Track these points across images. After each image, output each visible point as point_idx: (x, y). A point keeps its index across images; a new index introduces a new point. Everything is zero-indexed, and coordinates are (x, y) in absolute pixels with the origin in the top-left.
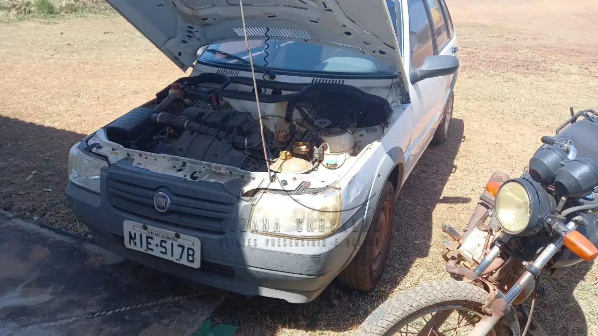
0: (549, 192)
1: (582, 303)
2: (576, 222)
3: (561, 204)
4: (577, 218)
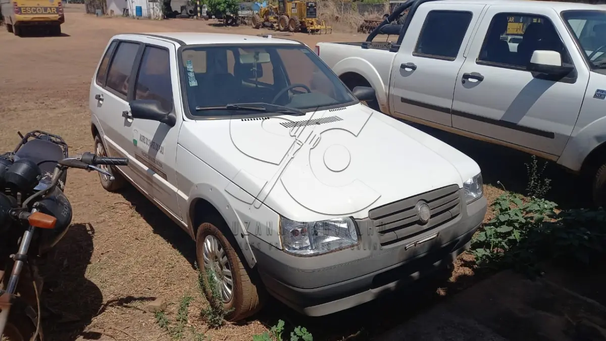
0: (8, 194)
1: (93, 280)
2: (36, 207)
3: (19, 198)
4: (35, 204)
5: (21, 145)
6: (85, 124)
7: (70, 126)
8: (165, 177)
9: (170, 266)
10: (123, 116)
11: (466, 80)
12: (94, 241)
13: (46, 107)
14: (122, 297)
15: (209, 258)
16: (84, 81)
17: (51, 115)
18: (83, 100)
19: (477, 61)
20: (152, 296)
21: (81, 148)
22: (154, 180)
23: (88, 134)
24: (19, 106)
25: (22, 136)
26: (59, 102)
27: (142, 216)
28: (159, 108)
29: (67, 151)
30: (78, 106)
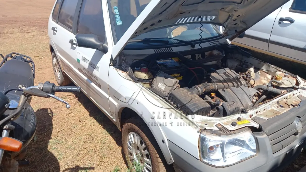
5: (2, 63)
6: (46, 42)
7: (38, 43)
8: (99, 86)
9: (102, 142)
10: (70, 43)
11: (281, 22)
12: (54, 122)
13: (24, 32)
14: (72, 167)
15: (132, 146)
16: (45, 17)
17: (27, 37)
18: (45, 28)
19: (290, 10)
20: (92, 166)
21: (44, 57)
22: (91, 86)
23: (48, 48)
24: (9, 31)
25: (3, 57)
26: (31, 29)
27: (82, 104)
28: (96, 41)
29: (34, 67)
30: (41, 32)
